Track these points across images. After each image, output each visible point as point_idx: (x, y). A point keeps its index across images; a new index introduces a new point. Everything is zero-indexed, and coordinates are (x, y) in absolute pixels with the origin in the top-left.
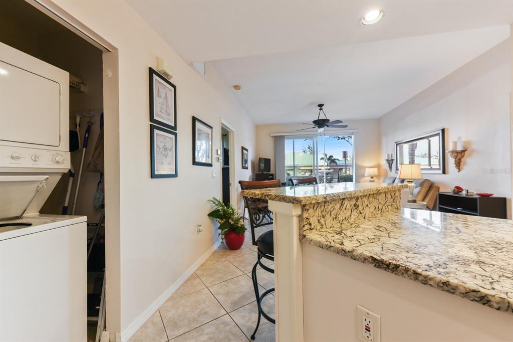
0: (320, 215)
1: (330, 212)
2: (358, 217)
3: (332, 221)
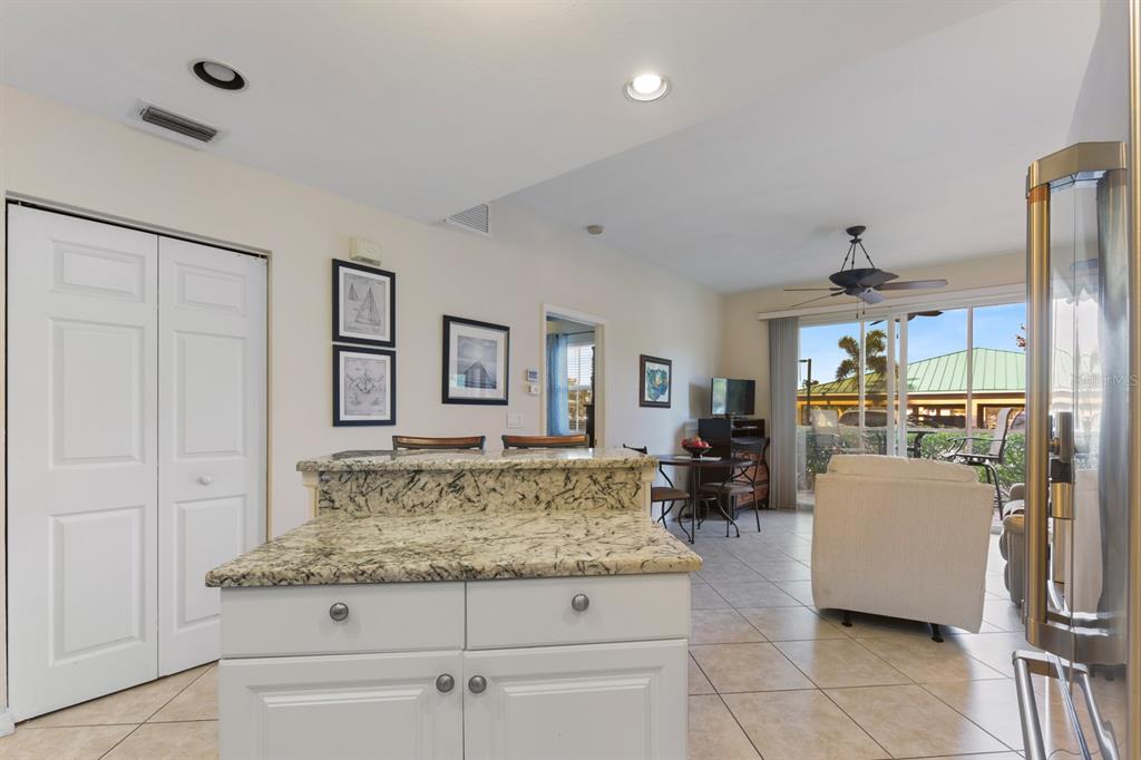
0: (354, 491)
1: (378, 490)
2: (461, 506)
3: (384, 504)
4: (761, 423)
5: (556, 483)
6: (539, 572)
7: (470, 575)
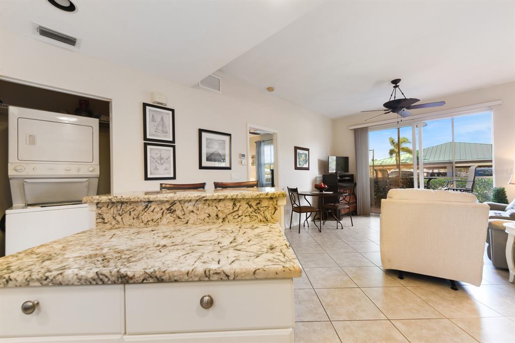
0: (115, 213)
1: (128, 212)
2: (174, 221)
3: (132, 220)
4: (352, 176)
5: (228, 207)
6: (175, 278)
7: (124, 280)
